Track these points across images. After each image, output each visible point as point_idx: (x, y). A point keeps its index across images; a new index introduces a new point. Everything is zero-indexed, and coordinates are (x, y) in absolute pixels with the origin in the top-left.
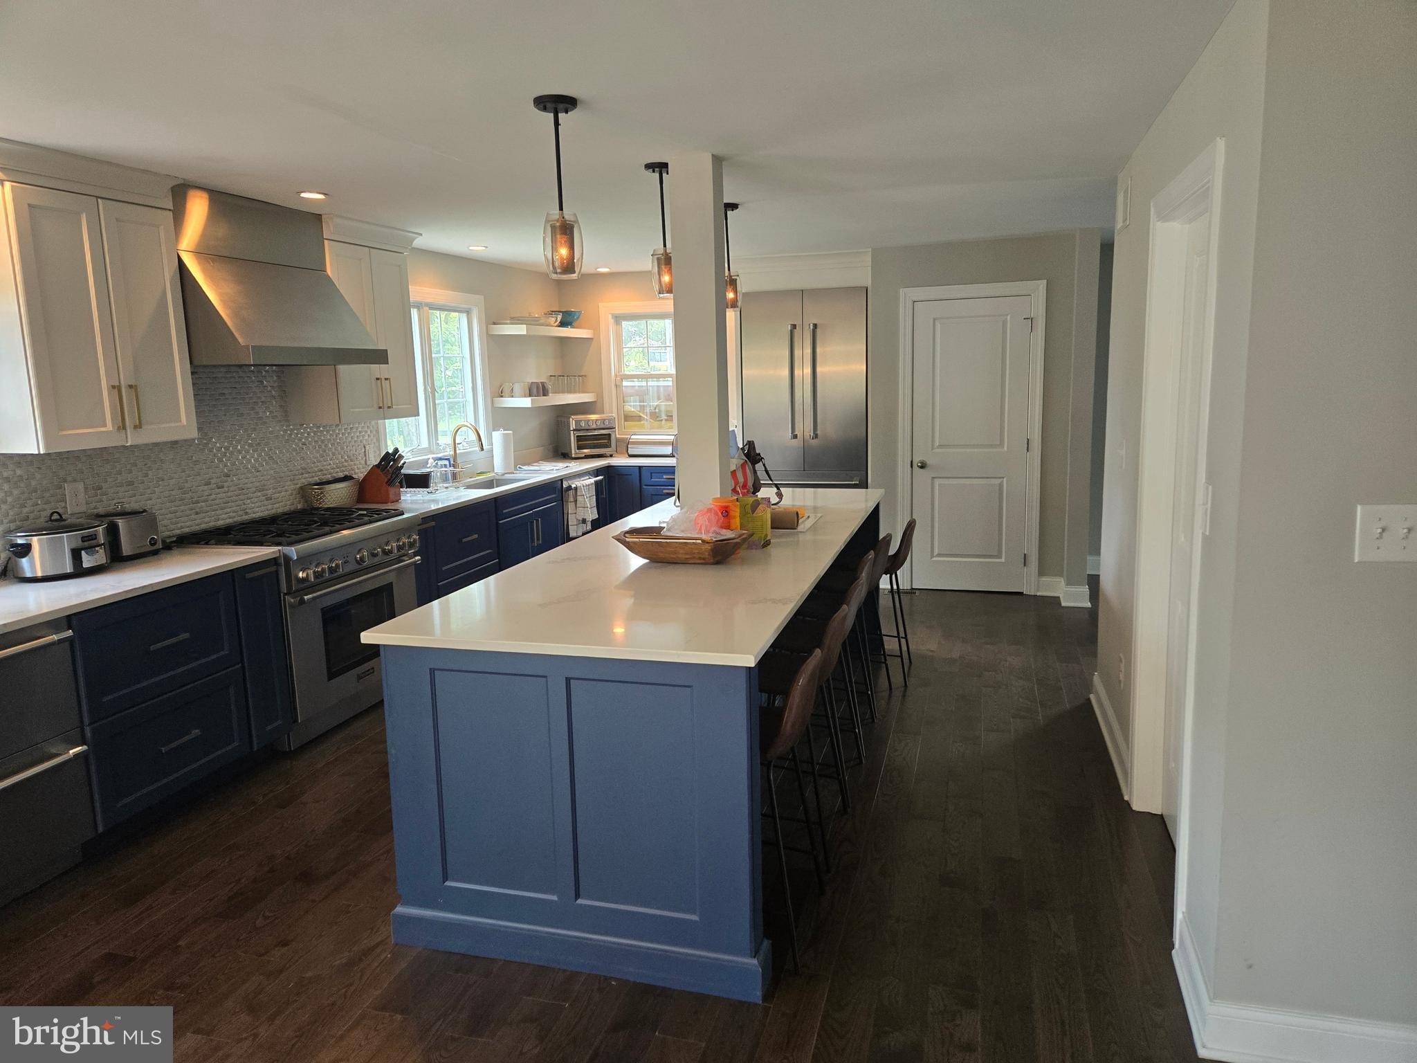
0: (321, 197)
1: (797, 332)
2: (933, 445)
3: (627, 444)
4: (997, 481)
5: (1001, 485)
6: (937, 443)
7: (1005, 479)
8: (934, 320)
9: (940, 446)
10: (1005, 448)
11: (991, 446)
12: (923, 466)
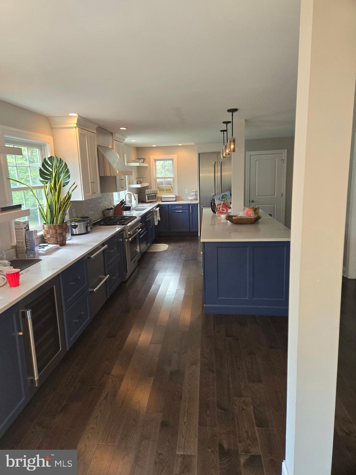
0: (126, 129)
1: (216, 164)
2: (256, 195)
3: (161, 198)
4: (273, 205)
5: (274, 206)
6: (257, 195)
7: (275, 205)
8: (256, 160)
9: (258, 196)
10: (276, 196)
11: (272, 195)
12: (253, 201)
